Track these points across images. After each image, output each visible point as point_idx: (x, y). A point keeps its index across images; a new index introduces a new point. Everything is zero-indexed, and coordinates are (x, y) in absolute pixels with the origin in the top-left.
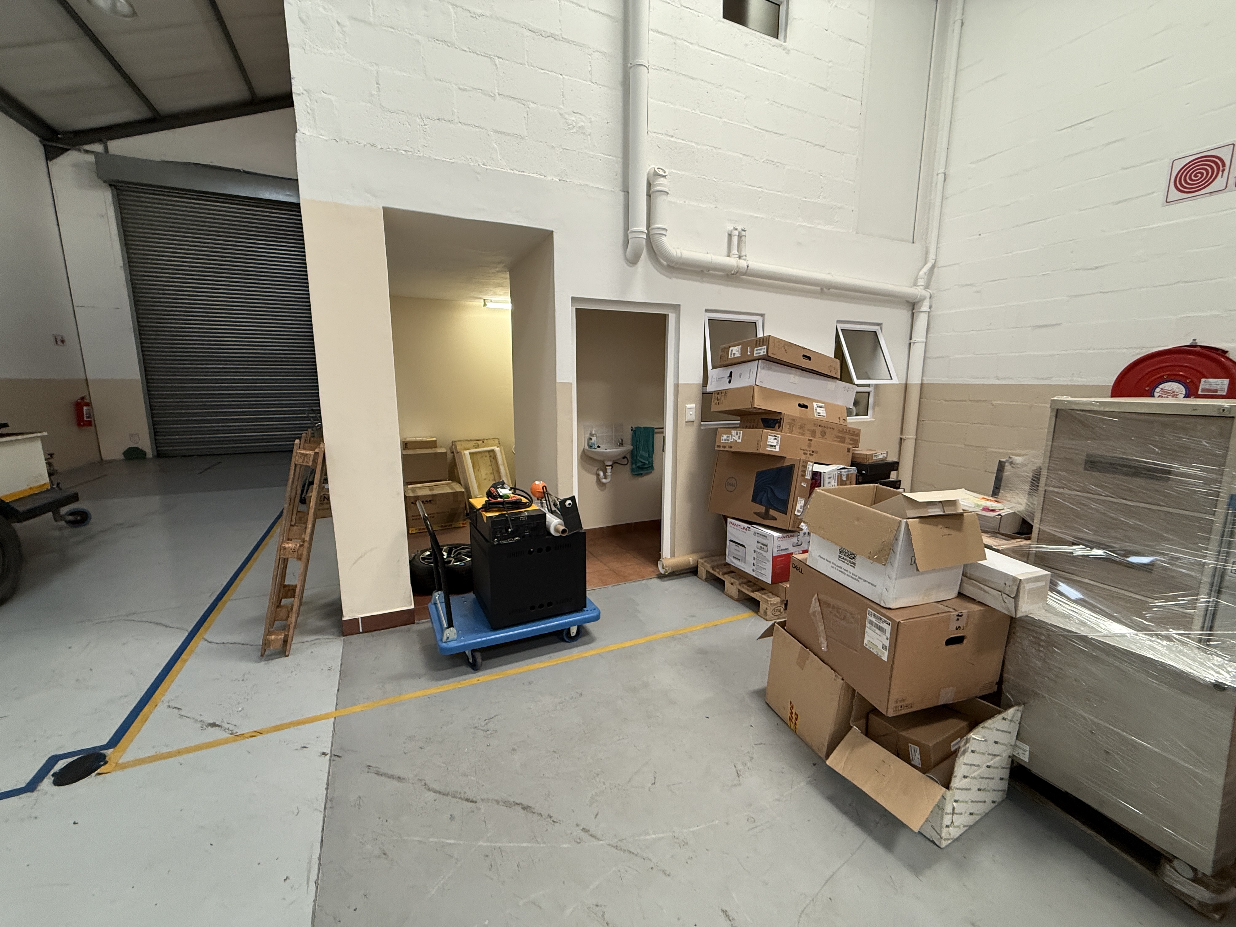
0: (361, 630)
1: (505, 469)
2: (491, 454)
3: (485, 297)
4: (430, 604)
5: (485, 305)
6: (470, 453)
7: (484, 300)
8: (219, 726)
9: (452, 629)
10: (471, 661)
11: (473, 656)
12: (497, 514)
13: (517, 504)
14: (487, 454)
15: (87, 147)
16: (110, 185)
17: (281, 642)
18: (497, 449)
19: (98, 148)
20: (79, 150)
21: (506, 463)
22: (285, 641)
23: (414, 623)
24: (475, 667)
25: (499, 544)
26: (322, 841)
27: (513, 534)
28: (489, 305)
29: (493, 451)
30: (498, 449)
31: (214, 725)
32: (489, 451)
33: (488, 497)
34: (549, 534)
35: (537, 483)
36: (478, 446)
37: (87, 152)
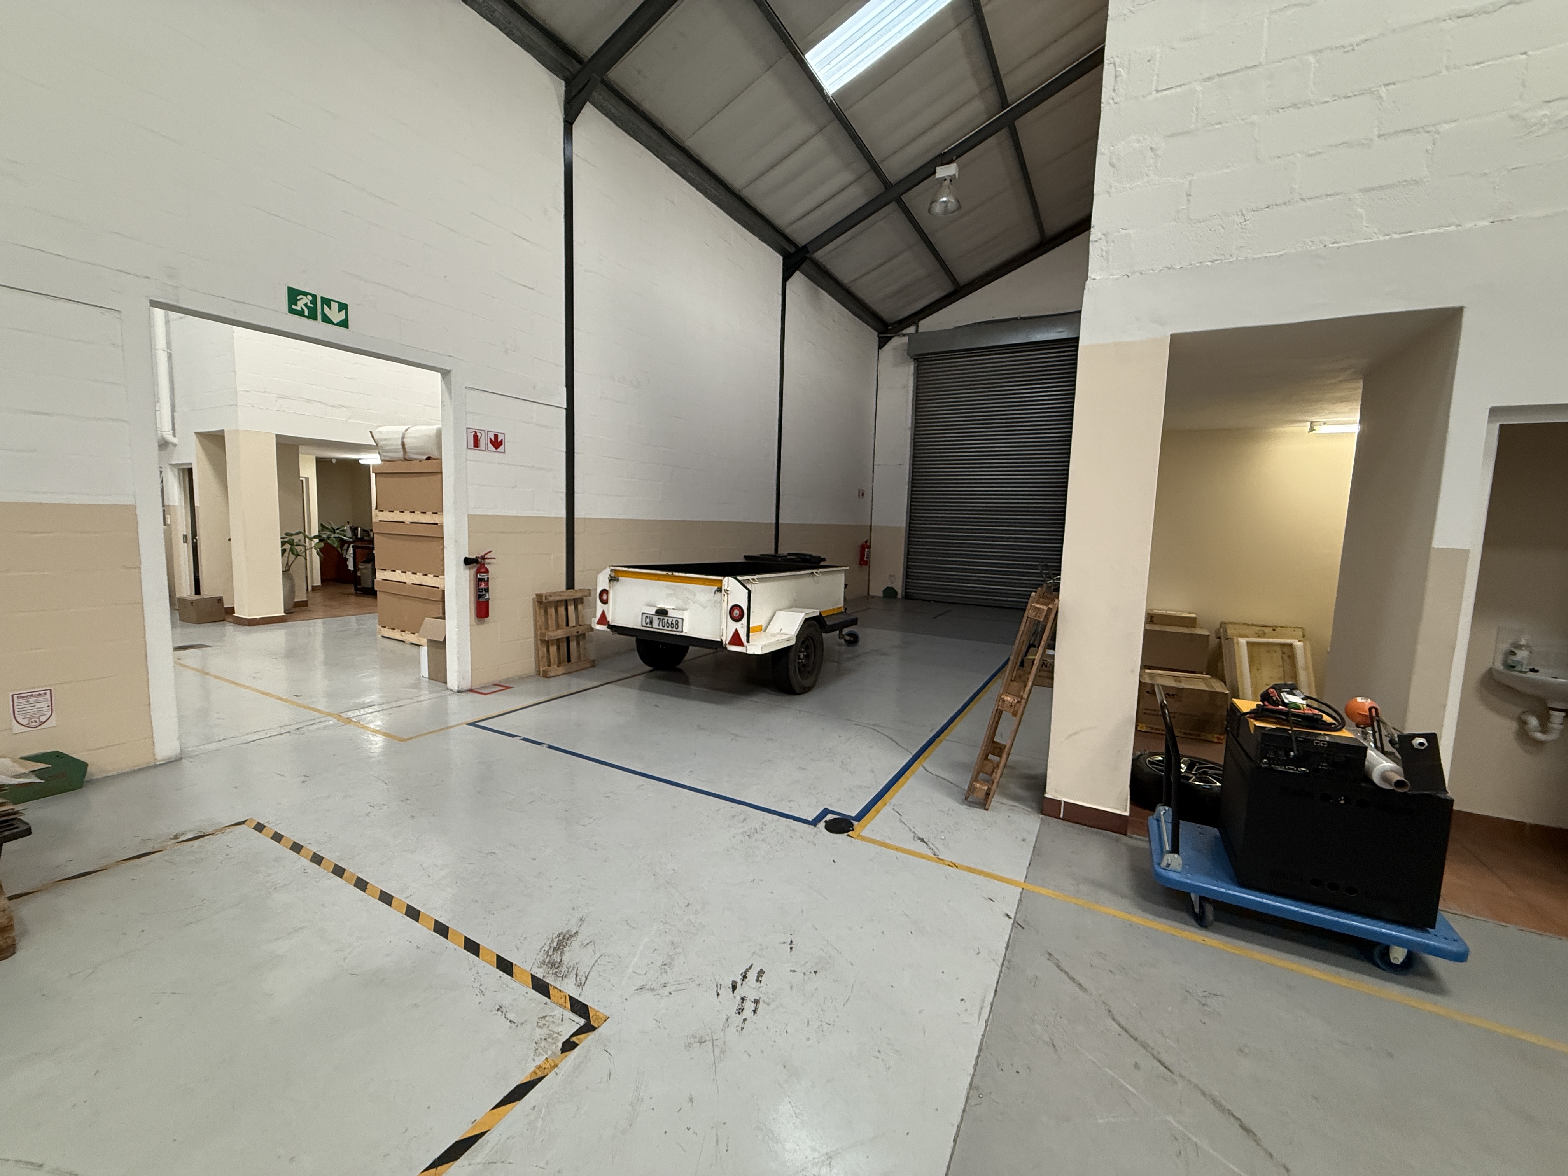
0: (1061, 816)
1: (1308, 675)
2: (1286, 650)
3: (1314, 419)
4: (1150, 818)
5: (1312, 429)
6: (1248, 643)
7: (1312, 422)
8: (926, 844)
9: (1176, 855)
10: (1197, 910)
11: (1201, 906)
12: (1274, 727)
13: (1314, 722)
14: (1278, 649)
15: (904, 332)
16: (914, 359)
17: (984, 794)
18: (1298, 644)
19: (911, 330)
20: (899, 335)
21: (1311, 667)
22: (988, 794)
23: (1125, 835)
24: (1201, 921)
25: (1269, 769)
27: (1296, 762)
28: (1319, 429)
29: (1291, 645)
30: (1301, 644)
31: (922, 840)
32: (1283, 645)
33: (1262, 701)
34: (1370, 781)
35: (1359, 699)
36: (1264, 635)
37: (904, 335)
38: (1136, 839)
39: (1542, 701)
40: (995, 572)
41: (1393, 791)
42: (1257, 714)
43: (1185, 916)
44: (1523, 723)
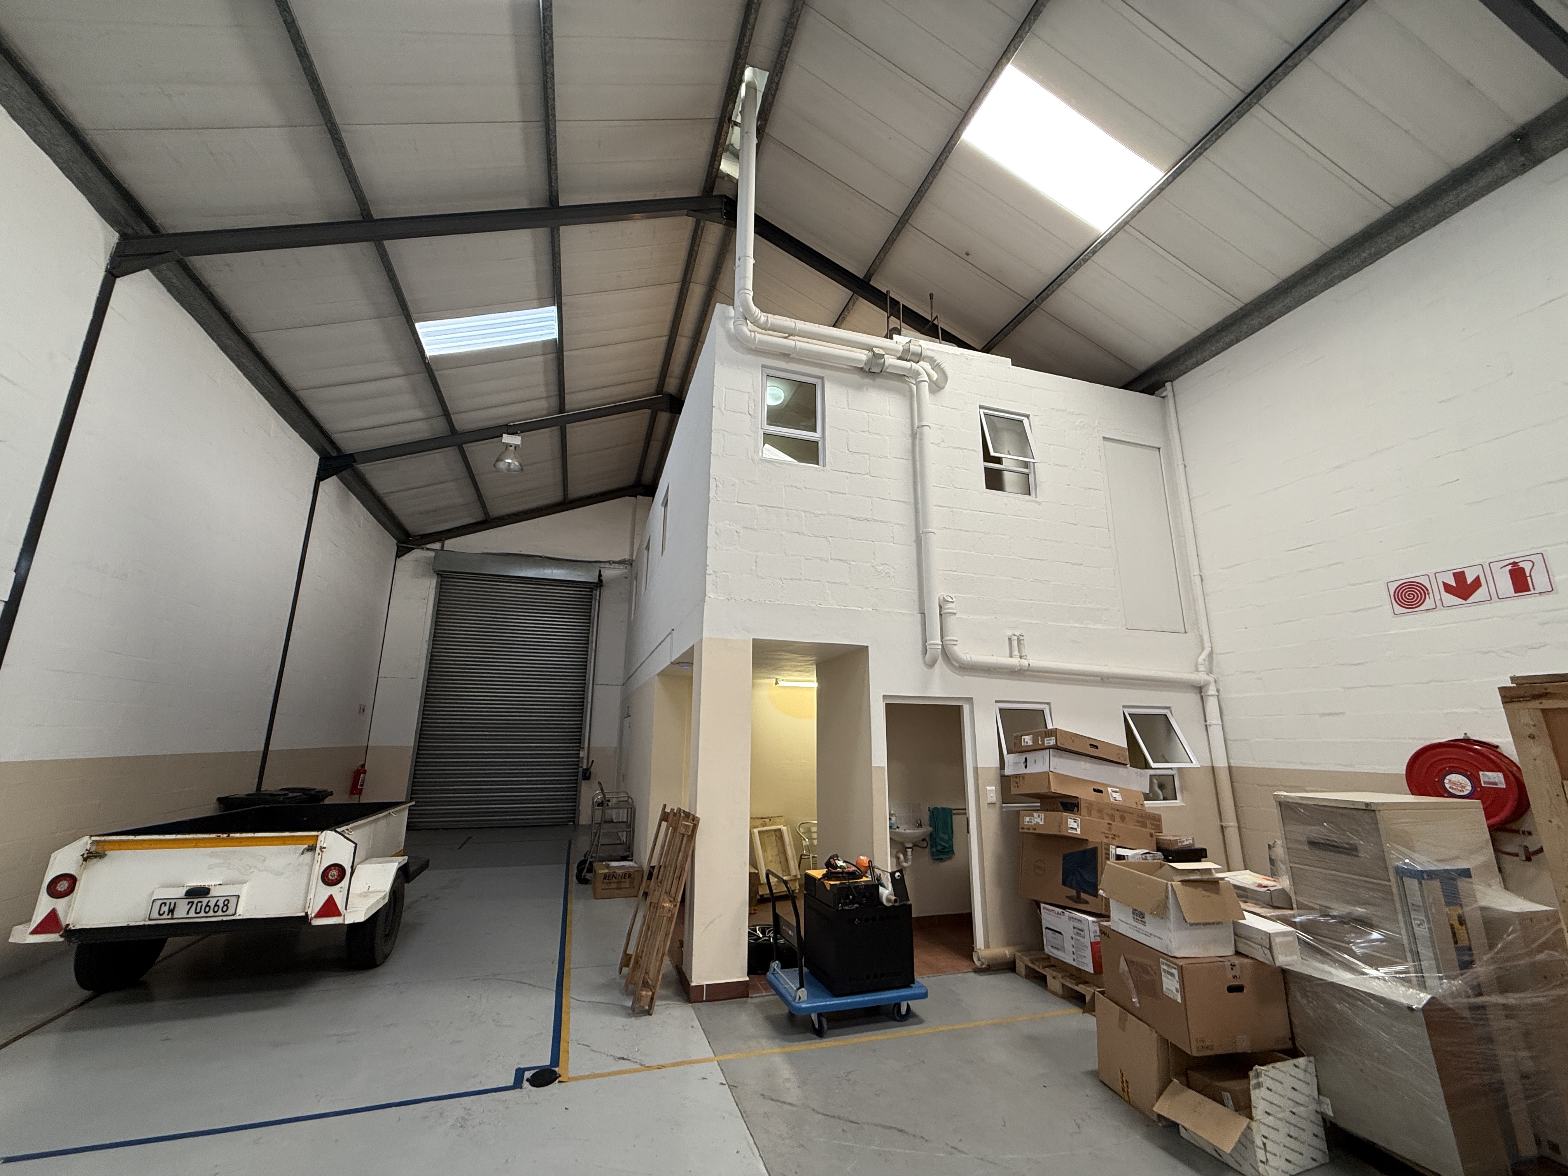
0: (704, 999)
2: (777, 833)
3: (777, 677)
4: (768, 973)
5: (777, 683)
6: (759, 832)
7: (776, 679)
8: (629, 1060)
9: (803, 989)
10: (817, 1026)
11: (820, 1022)
12: (838, 882)
13: (853, 875)
14: (773, 832)
15: (429, 546)
16: (438, 574)
17: (649, 999)
18: (784, 829)
19: (437, 546)
20: (423, 549)
21: (792, 843)
22: (652, 999)
23: (747, 997)
24: (819, 1033)
25: (843, 910)
26: (751, 1135)
27: (852, 902)
28: (781, 684)
29: (780, 830)
30: (785, 828)
31: (623, 1059)
32: (775, 830)
33: (827, 868)
34: (882, 904)
35: (862, 858)
36: (765, 825)
37: (428, 549)
38: (755, 997)
39: (902, 844)
40: (513, 791)
41: (893, 906)
42: (826, 876)
43: (809, 1035)
44: (898, 858)
